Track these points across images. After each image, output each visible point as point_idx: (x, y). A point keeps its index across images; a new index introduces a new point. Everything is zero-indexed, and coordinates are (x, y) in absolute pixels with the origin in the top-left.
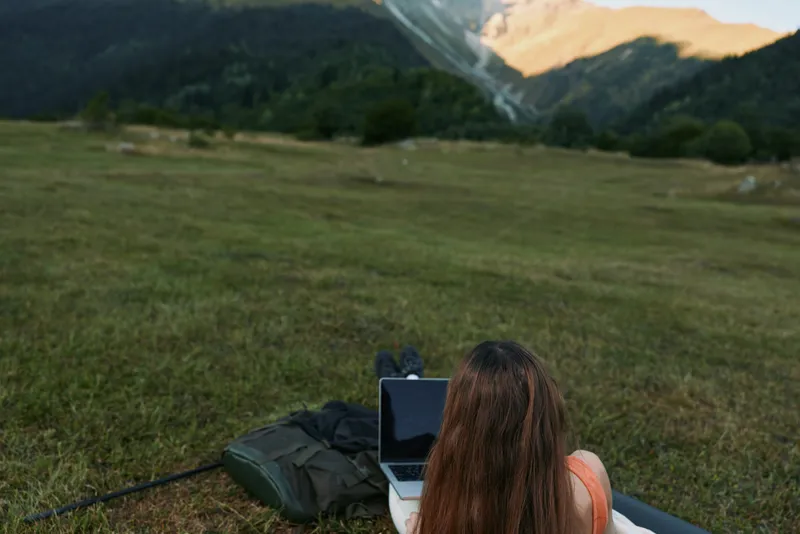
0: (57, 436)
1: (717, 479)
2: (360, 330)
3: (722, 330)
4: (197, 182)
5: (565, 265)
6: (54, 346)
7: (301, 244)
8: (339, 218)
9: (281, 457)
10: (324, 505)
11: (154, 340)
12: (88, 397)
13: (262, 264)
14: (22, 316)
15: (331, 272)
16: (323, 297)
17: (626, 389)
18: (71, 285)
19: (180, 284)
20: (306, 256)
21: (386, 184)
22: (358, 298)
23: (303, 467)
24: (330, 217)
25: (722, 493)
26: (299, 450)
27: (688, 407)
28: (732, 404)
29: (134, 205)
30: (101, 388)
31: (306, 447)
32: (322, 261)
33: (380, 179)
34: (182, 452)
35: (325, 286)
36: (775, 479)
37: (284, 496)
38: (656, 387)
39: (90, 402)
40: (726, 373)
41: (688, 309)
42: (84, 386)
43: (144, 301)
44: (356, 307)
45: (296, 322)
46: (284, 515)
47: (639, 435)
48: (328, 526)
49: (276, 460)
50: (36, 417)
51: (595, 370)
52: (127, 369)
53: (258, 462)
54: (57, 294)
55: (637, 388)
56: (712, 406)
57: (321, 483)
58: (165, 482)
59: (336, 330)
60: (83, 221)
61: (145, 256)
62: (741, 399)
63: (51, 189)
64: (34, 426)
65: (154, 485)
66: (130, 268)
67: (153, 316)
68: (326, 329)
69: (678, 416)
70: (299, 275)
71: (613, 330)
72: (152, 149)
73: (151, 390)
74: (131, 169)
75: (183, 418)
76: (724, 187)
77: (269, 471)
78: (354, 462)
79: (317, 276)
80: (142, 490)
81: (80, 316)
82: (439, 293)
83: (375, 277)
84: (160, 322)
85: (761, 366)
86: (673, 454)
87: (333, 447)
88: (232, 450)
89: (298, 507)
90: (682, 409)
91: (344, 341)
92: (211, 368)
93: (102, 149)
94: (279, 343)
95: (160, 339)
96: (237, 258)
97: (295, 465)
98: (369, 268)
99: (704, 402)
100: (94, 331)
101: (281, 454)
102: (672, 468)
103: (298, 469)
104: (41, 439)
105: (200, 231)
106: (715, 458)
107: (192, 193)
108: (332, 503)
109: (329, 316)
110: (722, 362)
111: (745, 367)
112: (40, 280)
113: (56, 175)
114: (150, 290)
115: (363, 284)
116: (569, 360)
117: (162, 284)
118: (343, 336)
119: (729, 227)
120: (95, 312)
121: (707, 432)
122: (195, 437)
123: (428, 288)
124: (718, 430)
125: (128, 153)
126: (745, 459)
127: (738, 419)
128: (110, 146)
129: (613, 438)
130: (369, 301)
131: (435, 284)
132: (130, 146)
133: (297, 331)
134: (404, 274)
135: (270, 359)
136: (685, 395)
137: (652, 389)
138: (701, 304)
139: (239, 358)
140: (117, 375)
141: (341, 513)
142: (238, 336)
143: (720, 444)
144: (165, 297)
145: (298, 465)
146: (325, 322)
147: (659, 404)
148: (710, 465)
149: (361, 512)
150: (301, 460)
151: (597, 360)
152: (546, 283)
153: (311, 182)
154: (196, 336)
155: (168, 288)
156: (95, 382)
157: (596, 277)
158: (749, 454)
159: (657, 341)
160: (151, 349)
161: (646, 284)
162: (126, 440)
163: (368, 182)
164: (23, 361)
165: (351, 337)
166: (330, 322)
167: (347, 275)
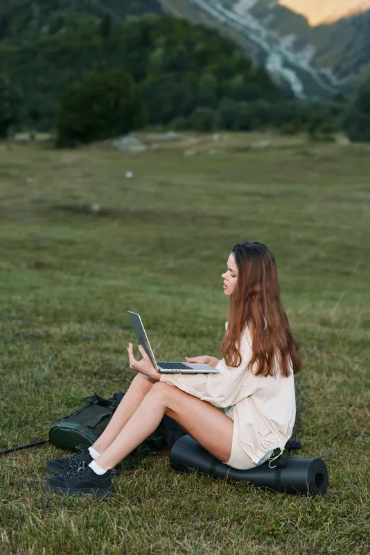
2: (118, 372)
5: (333, 313)
8: (50, 266)
15: (75, 327)
17: (352, 408)
20: (35, 312)
22: (106, 349)
24: (39, 266)
33: (96, 207)
35: (71, 340)
44: (108, 356)
47: (346, 431)
49: (89, 428)
51: (328, 397)
53: (78, 429)
59: (95, 374)
68: (86, 373)
70: (40, 331)
77: (86, 433)
82: (189, 343)
88: (58, 425)
91: (105, 381)
98: (111, 322)
109: (85, 363)
115: (109, 338)
116: (307, 390)
118: (102, 378)
123: (177, 340)
129: (326, 432)
131: (184, 336)
146: (83, 367)
151: (334, 388)
152: (304, 330)
165: (110, 378)
166: (88, 368)
167: (88, 328)
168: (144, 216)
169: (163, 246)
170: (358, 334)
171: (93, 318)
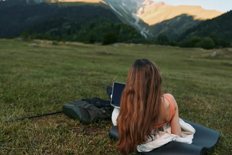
0: (15, 105)
1: (205, 118)
2: (102, 85)
3: (207, 87)
4: (55, 53)
6: (13, 86)
7: (85, 67)
8: (96, 62)
9: (80, 106)
10: (92, 119)
11: (43, 86)
12: (24, 97)
13: (74, 71)
14: (4, 80)
15: (95, 73)
16: (92, 78)
17: (179, 99)
18: (18, 74)
19: (50, 74)
20: (86, 69)
21: (109, 54)
22: (102, 78)
23: (86, 109)
24: (93, 62)
25: (207, 121)
26: (85, 105)
27: (197, 103)
28: (210, 102)
29: (36, 58)
30: (27, 95)
31: (87, 105)
32: (91, 70)
33: (108, 53)
34: (51, 109)
35: (92, 75)
36: (222, 118)
37: (80, 116)
38: (188, 98)
39: (24, 98)
40: (207, 96)
41: (197, 82)
42: (23, 95)
43: (39, 78)
44: (101, 80)
45: (84, 83)
46: (81, 122)
47: (183, 108)
48: (94, 125)
49: (79, 107)
50: (8, 101)
52: (35, 91)
53: (73, 107)
54: (14, 76)
55: (182, 99)
56: (204, 103)
57: (91, 113)
58: (46, 115)
59: (95, 85)
60: (22, 61)
61: (40, 69)
62: (212, 101)
63: (12, 53)
64: (8, 103)
65: (43, 115)
66: (35, 71)
67: (42, 81)
68: (92, 84)
69: (194, 105)
70: (85, 73)
71: (175, 86)
72: (42, 45)
73: (42, 96)
74: (35, 50)
75: (51, 102)
76: (207, 55)
77: (76, 109)
78: (101, 109)
79: (89, 73)
80: (39, 116)
81: (21, 81)
83: (107, 74)
84: (44, 82)
85: (218, 94)
86: (193, 113)
87: (95, 106)
88: (65, 105)
89: (85, 120)
90: (195, 103)
91: (98, 87)
92: (59, 92)
93: (27, 45)
94: (79, 87)
95: (44, 86)
96: (66, 69)
97: (84, 108)
98: (105, 72)
99: (201, 102)
100: (25, 84)
101: (80, 105)
102: (192, 115)
103: (85, 109)
104: (10, 106)
105: (56, 64)
106: (205, 114)
107: (53, 55)
108: (94, 119)
109: (93, 82)
110: (207, 93)
111: (214, 94)
112: (10, 73)
113: (14, 50)
114: (42, 76)
115: (103, 76)
117: (45, 74)
118: (97, 86)
119: (209, 65)
120: (25, 80)
121: (203, 108)
122: (55, 106)
123: (122, 77)
124: (205, 108)
125: (35, 47)
126: (213, 114)
127: (211, 106)
128: (29, 45)
130: (104, 79)
131: (124, 76)
132: (35, 44)
133: (84, 85)
134: (115, 74)
135: (76, 90)
136: (196, 100)
137: (187, 99)
138: (201, 81)
139: (67, 90)
140: (32, 93)
141: (97, 122)
142: (67, 85)
143: (206, 111)
144: (46, 77)
145: (85, 108)
146: (92, 83)
147: (189, 102)
148: (203, 115)
149: (103, 121)
150: (86, 107)
153: (88, 54)
154: (55, 85)
155: (46, 75)
156: (26, 94)
157: (170, 75)
158: (215, 113)
159: (188, 88)
160: (42, 88)
161: (185, 77)
162: (35, 106)
163: (104, 54)
164: (5, 89)
165: (100, 86)
166: (94, 83)
167: (98, 73)
168: (117, 55)
169: (121, 60)
170: (171, 78)
171: (101, 71)
